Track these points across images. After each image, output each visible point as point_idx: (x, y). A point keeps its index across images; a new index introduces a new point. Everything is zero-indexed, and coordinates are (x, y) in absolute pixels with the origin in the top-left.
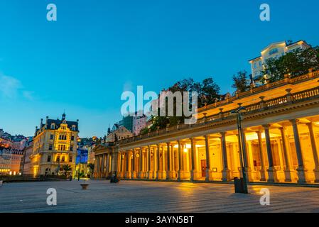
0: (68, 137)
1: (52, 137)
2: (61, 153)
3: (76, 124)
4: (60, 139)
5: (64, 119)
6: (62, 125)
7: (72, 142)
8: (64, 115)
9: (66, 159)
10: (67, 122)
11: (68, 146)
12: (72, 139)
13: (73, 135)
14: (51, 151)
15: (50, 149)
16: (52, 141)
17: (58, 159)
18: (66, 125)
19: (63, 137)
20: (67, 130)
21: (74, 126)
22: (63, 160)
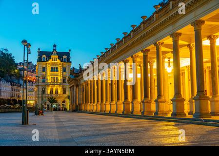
0: (60, 69)
1: (44, 69)
2: (54, 85)
4: (52, 71)
6: (52, 56)
7: (64, 73)
8: (55, 46)
9: (60, 91)
10: (58, 53)
11: (60, 78)
12: (64, 70)
13: (65, 66)
14: (44, 84)
15: (44, 82)
16: (44, 73)
17: (52, 91)
18: (57, 56)
19: (54, 69)
20: (58, 61)
21: (65, 57)
22: (57, 92)
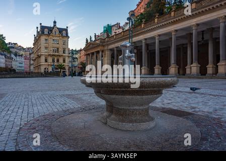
0: (60, 42)
1: (46, 41)
3: (66, 30)
5: (55, 26)
6: (54, 30)
7: (64, 46)
8: (55, 22)
9: (61, 60)
10: (58, 29)
11: (60, 49)
14: (47, 53)
16: (47, 44)
21: (64, 32)
22: (58, 61)
